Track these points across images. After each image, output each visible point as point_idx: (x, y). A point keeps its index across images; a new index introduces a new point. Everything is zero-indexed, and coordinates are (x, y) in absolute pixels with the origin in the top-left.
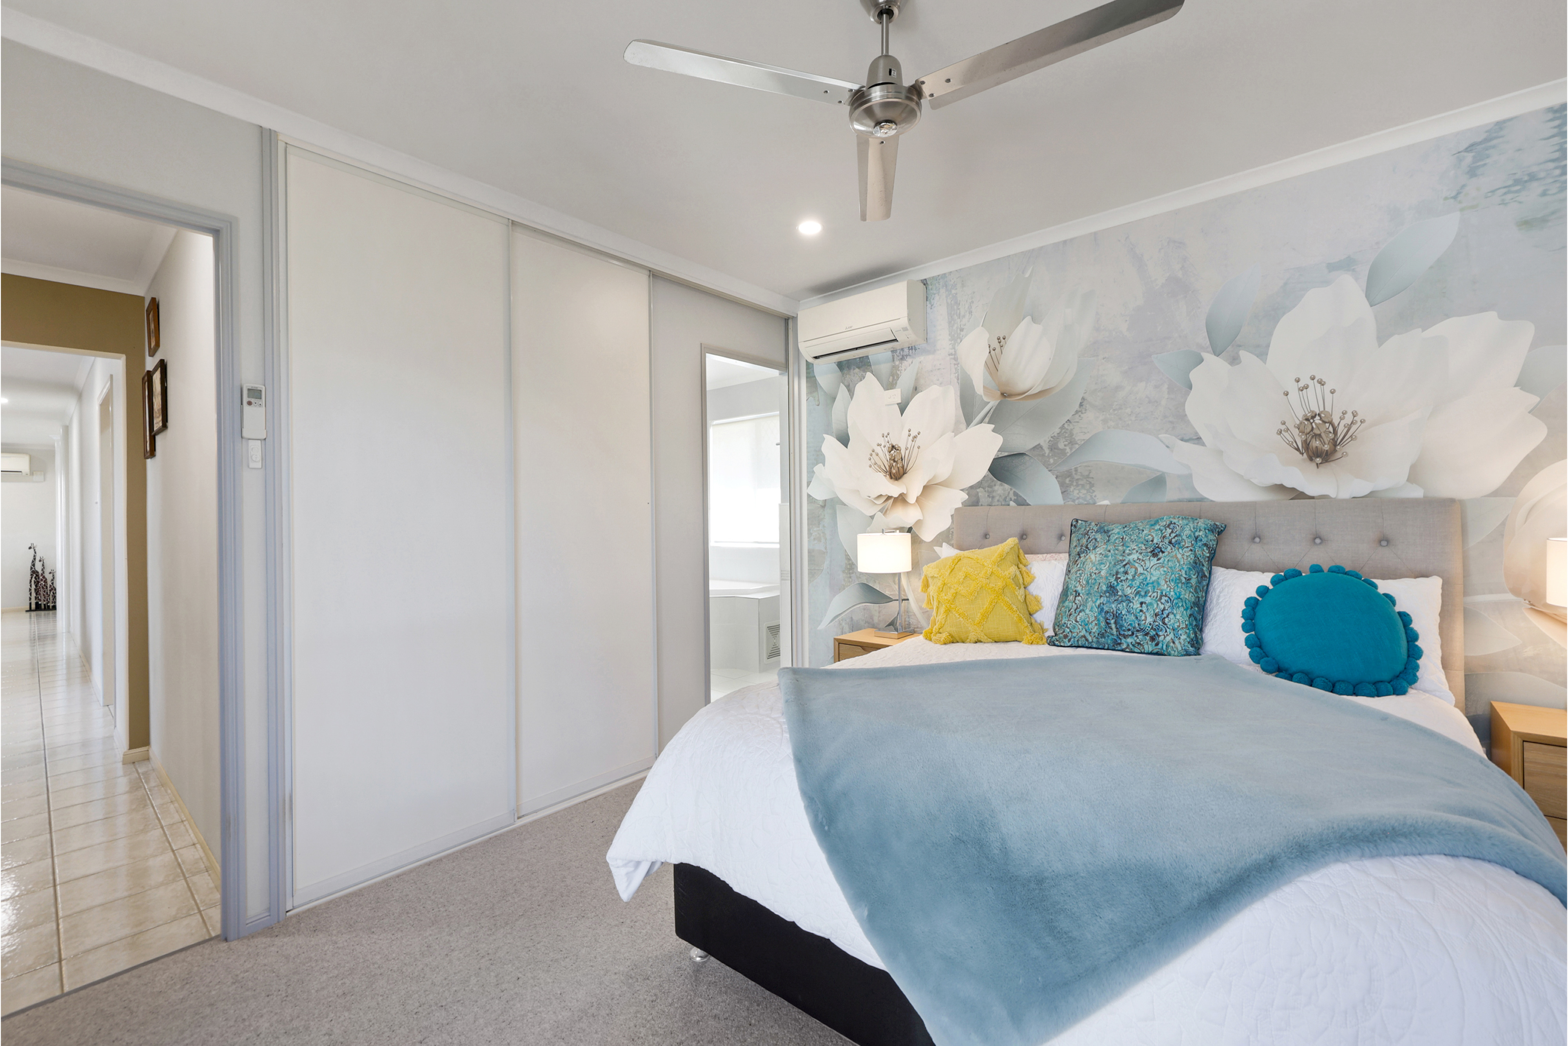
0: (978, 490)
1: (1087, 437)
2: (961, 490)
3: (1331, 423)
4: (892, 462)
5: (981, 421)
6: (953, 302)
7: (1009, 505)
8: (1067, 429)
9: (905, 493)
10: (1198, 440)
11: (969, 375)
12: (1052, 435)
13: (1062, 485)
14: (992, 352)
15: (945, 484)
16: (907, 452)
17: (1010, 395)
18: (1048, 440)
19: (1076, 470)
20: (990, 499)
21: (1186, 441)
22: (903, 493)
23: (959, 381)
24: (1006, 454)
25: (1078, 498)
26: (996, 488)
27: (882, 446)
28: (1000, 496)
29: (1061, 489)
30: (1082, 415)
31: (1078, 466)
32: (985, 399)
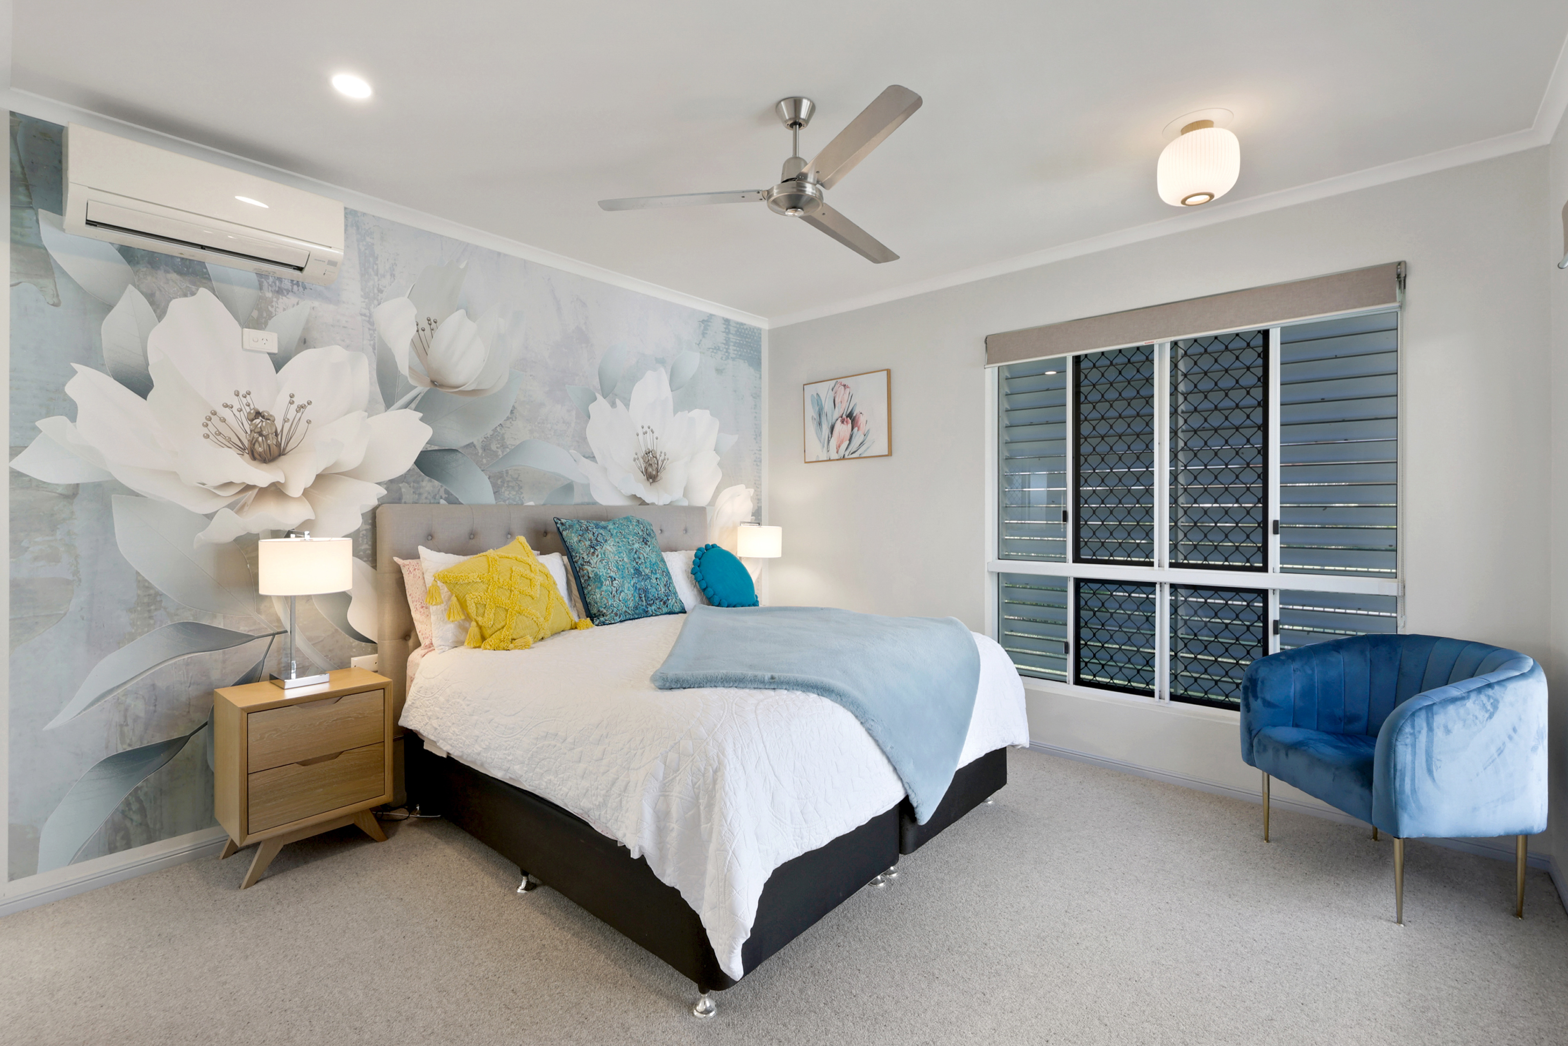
0: (401, 485)
1: (518, 442)
2: (377, 483)
3: (656, 458)
4: (256, 435)
5: (406, 406)
6: (367, 252)
7: (439, 503)
8: (499, 433)
9: (282, 481)
10: (592, 458)
11: (390, 349)
12: (486, 436)
13: (494, 485)
14: (420, 331)
15: (354, 474)
16: (287, 426)
17: (442, 386)
18: (481, 440)
19: (507, 472)
20: (417, 496)
21: (587, 458)
22: (278, 482)
23: (376, 351)
24: (436, 448)
25: (508, 499)
26: (424, 484)
27: (235, 410)
28: (429, 493)
29: (493, 490)
30: (513, 422)
31: (509, 469)
32: (412, 382)
